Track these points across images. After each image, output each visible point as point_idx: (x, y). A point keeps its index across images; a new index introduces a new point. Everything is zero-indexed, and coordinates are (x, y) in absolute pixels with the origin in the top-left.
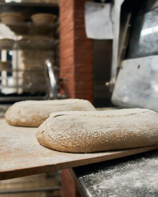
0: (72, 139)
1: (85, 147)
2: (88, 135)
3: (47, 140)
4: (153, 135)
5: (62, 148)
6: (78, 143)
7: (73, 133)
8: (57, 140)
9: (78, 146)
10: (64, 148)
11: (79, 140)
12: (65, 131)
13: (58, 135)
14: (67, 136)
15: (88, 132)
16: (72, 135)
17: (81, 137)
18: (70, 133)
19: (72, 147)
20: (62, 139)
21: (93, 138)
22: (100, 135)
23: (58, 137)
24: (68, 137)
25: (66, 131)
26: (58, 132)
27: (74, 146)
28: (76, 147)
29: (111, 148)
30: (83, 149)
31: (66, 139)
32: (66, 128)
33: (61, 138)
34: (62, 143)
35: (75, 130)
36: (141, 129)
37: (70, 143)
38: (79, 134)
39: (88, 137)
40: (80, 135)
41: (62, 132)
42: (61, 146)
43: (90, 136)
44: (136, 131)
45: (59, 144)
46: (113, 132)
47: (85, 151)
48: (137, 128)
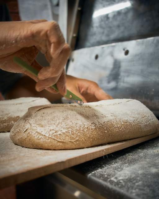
0: (69, 133)
1: (85, 140)
2: (86, 126)
3: (36, 138)
4: (146, 123)
5: (58, 145)
6: (77, 137)
7: (68, 126)
8: (50, 136)
9: (77, 140)
10: (61, 144)
11: (77, 133)
12: (58, 125)
13: (50, 131)
14: (62, 129)
15: (84, 124)
16: (68, 128)
17: (78, 129)
18: (65, 126)
19: (70, 142)
20: (57, 134)
21: (92, 129)
22: (98, 125)
23: (51, 133)
24: (64, 131)
25: (60, 125)
26: (49, 127)
27: (73, 141)
28: (75, 141)
29: (110, 140)
30: (83, 143)
31: (61, 134)
32: (58, 121)
33: (55, 134)
34: (58, 139)
35: (70, 122)
36: (134, 117)
37: (68, 137)
38: (76, 126)
39: (86, 129)
40: (77, 128)
41: (55, 126)
42: (57, 143)
43: (87, 128)
44: (131, 119)
45: (53, 140)
46: (110, 121)
47: (85, 145)
48: (130, 116)
